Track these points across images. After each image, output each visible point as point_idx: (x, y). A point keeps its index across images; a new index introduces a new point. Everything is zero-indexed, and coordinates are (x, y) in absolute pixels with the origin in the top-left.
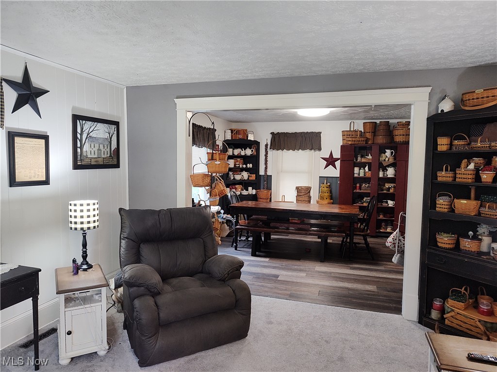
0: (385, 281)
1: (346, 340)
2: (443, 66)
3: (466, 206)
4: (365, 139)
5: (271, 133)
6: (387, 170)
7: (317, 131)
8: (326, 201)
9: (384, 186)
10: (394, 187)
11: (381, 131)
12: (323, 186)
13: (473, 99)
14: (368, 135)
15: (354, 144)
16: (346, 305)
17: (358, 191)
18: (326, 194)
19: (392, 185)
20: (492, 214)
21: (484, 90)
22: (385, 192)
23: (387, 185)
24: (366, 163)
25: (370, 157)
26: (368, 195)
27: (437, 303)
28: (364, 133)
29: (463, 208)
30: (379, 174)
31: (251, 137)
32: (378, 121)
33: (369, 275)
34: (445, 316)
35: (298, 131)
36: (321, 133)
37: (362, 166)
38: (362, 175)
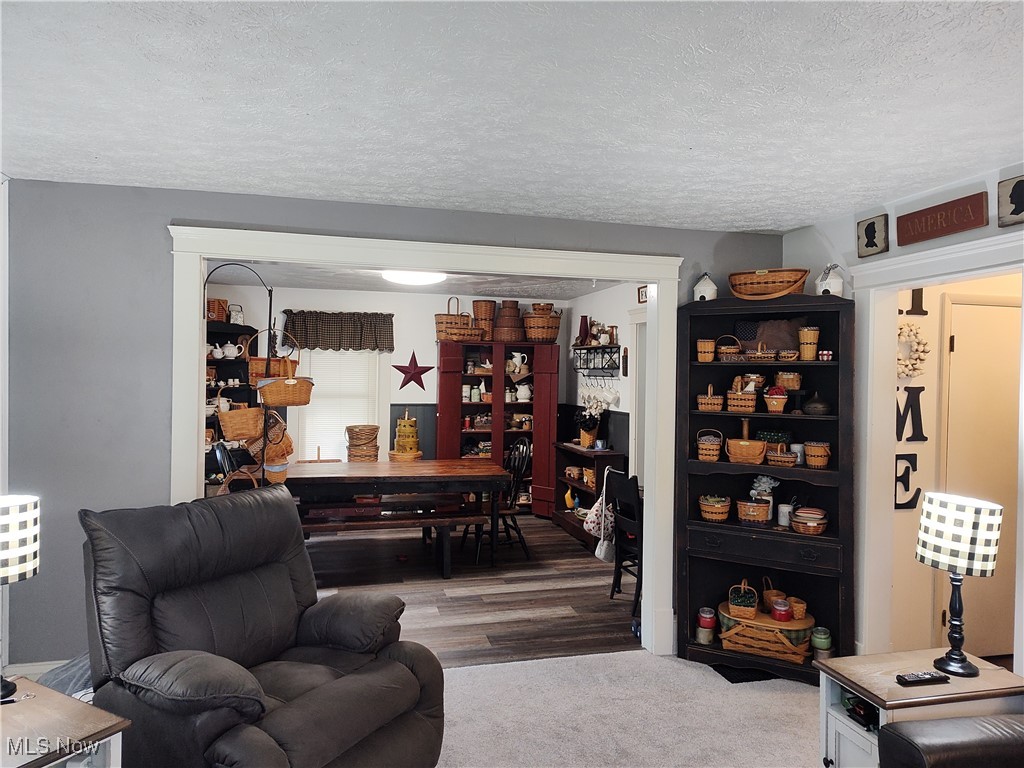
0: (576, 593)
1: (605, 717)
2: (701, 227)
3: (746, 450)
4: (481, 331)
5: (285, 312)
6: (516, 390)
7: (385, 311)
8: (410, 455)
9: (511, 418)
10: (530, 421)
11: (507, 318)
12: (403, 423)
13: (752, 283)
14: (484, 325)
15: (461, 341)
16: (551, 652)
17: (469, 430)
18: (411, 440)
19: (526, 417)
20: (787, 460)
21: (770, 272)
22: (514, 429)
23: (517, 418)
24: (483, 377)
25: (488, 365)
26: (487, 437)
27: (706, 615)
28: (476, 319)
29: (744, 454)
30: (504, 397)
31: (237, 319)
32: (499, 300)
33: (543, 588)
34: (722, 636)
35: (346, 310)
36: (393, 315)
37: (474, 381)
38: (475, 399)
